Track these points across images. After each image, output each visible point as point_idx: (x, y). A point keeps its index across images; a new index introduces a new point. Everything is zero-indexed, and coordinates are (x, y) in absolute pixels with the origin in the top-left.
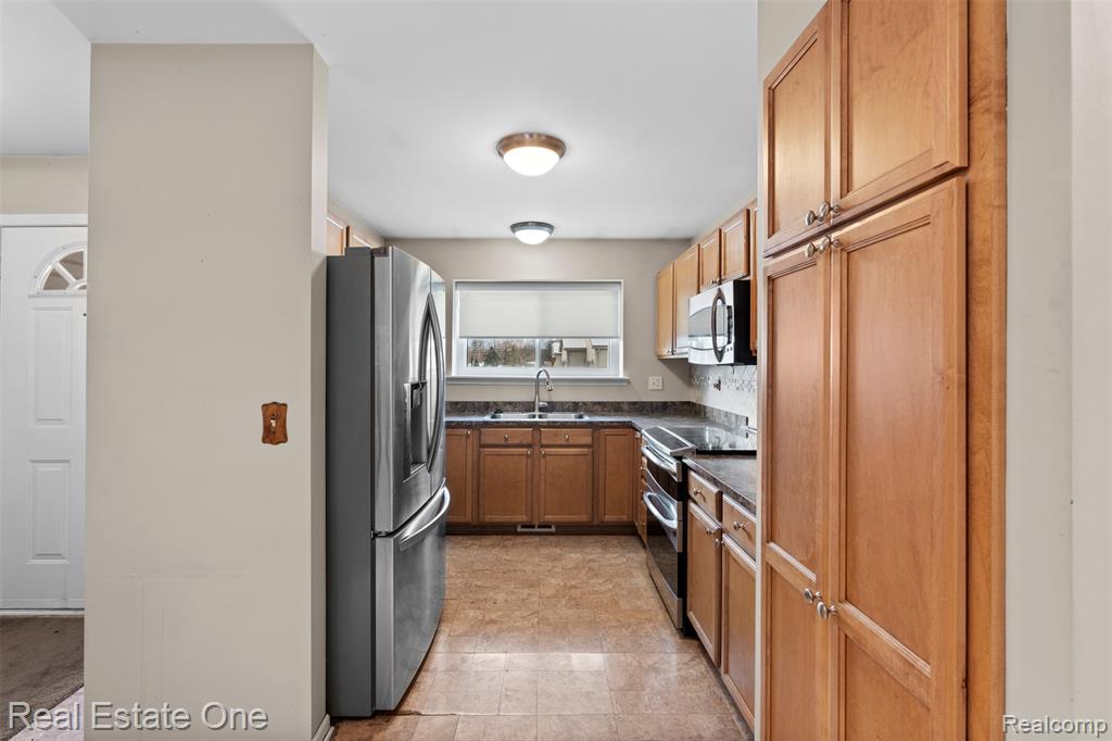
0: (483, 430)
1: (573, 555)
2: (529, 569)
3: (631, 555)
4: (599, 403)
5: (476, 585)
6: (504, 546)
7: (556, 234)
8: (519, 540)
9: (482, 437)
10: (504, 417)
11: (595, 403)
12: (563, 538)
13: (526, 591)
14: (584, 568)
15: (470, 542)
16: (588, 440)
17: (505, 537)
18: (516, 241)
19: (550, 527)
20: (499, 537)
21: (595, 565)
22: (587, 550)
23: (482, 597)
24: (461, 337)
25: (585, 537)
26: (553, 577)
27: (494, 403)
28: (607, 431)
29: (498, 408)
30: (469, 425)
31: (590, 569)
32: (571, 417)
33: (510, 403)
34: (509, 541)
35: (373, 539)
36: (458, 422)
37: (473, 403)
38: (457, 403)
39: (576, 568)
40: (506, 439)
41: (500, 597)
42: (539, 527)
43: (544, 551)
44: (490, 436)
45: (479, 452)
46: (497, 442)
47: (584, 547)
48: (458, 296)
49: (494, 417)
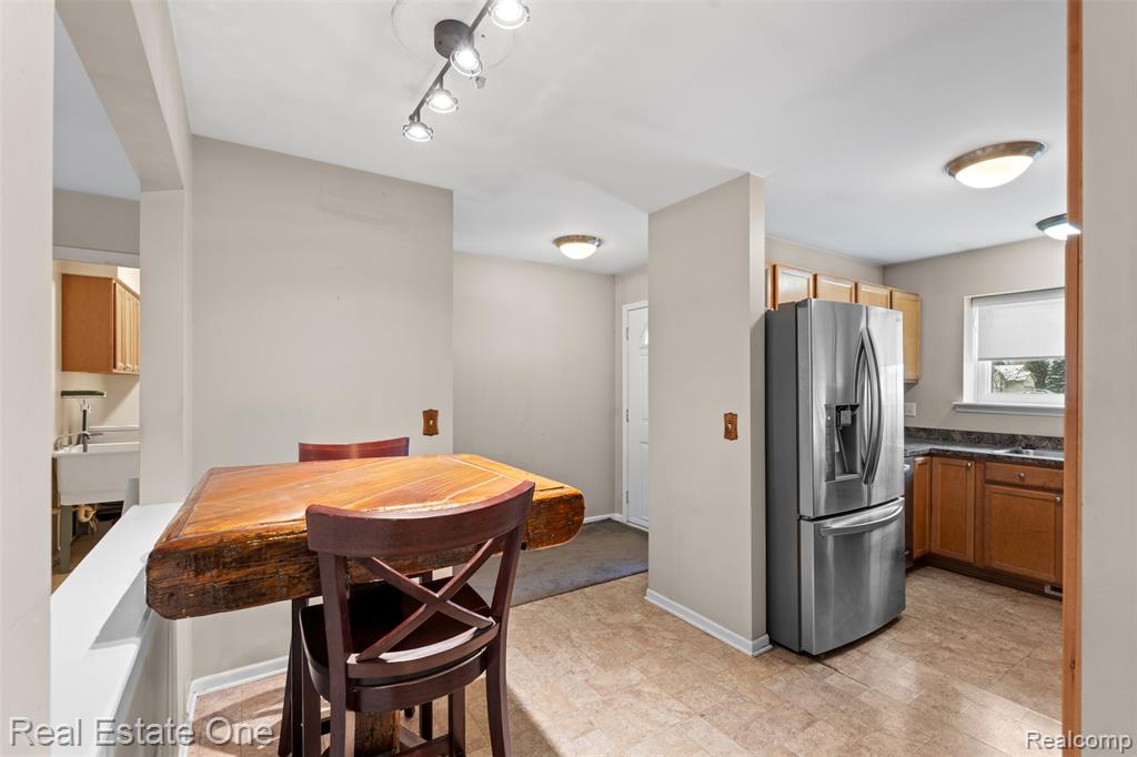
0: (988, 463)
2: (1034, 629)
5: (950, 619)
6: (1015, 601)
8: (1047, 602)
9: (988, 472)
10: (1031, 454)
15: (971, 583)
17: (1022, 593)
18: (1047, 238)
20: (1014, 591)
23: (949, 628)
24: (980, 359)
27: (1023, 436)
29: (1030, 442)
30: (970, 457)
33: (1050, 439)
34: (1025, 598)
35: (799, 520)
36: (955, 452)
37: (992, 435)
38: (970, 433)
40: (1022, 479)
41: (973, 637)
44: (998, 472)
45: (984, 488)
46: (1009, 480)
48: (974, 315)
49: (1017, 452)
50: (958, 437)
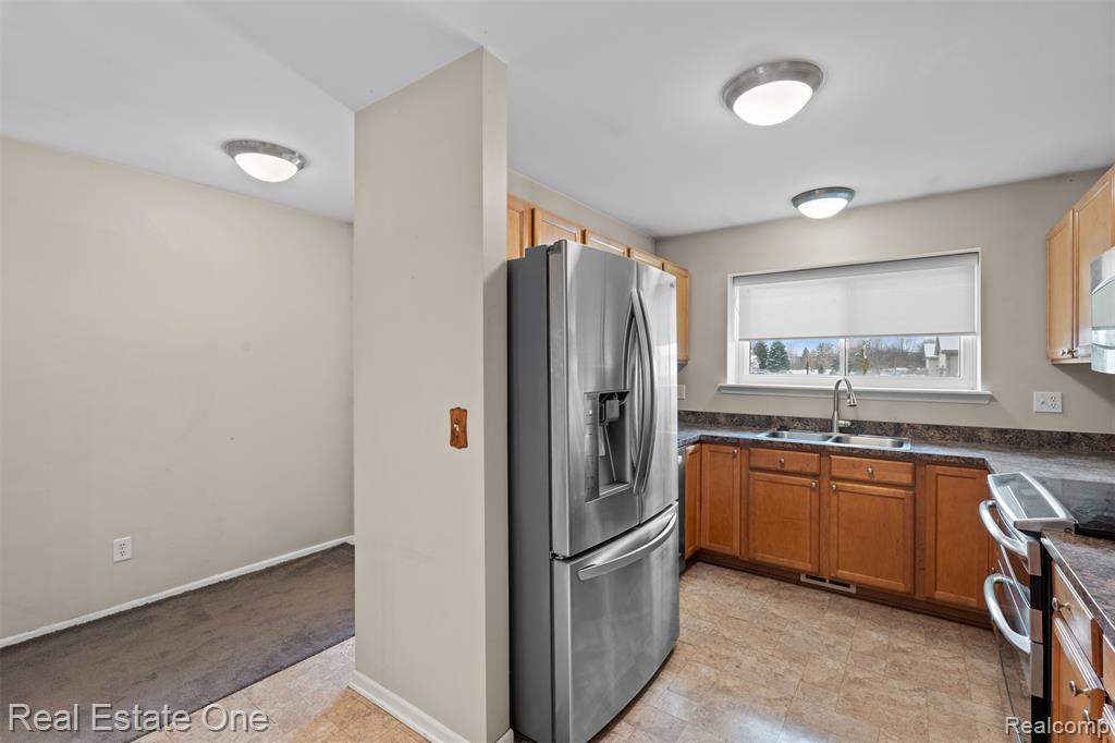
0: (752, 449)
1: (874, 635)
2: (799, 634)
3: (978, 662)
4: (938, 427)
5: (724, 636)
6: (777, 596)
7: (856, 201)
8: (803, 592)
9: (752, 458)
10: (786, 437)
11: (929, 427)
12: (866, 605)
13: (785, 665)
14: (885, 659)
15: (737, 579)
16: (906, 478)
17: (783, 584)
18: (802, 218)
19: (848, 586)
20: (776, 583)
21: (906, 660)
22: (900, 633)
23: (724, 653)
24: (741, 340)
25: (902, 613)
26: (832, 657)
27: (778, 417)
28: (939, 469)
29: (784, 424)
30: (736, 443)
31: (895, 664)
32: (885, 444)
33: (800, 419)
34: (787, 590)
35: (552, 560)
36: (723, 438)
37: (752, 417)
38: (733, 416)
39: (872, 654)
40: (782, 464)
41: (748, 661)
42: (831, 582)
43: (830, 616)
44: (762, 458)
45: (749, 476)
46: (771, 466)
47: (896, 627)
48: (736, 293)
49: (774, 435)
50: (722, 420)
